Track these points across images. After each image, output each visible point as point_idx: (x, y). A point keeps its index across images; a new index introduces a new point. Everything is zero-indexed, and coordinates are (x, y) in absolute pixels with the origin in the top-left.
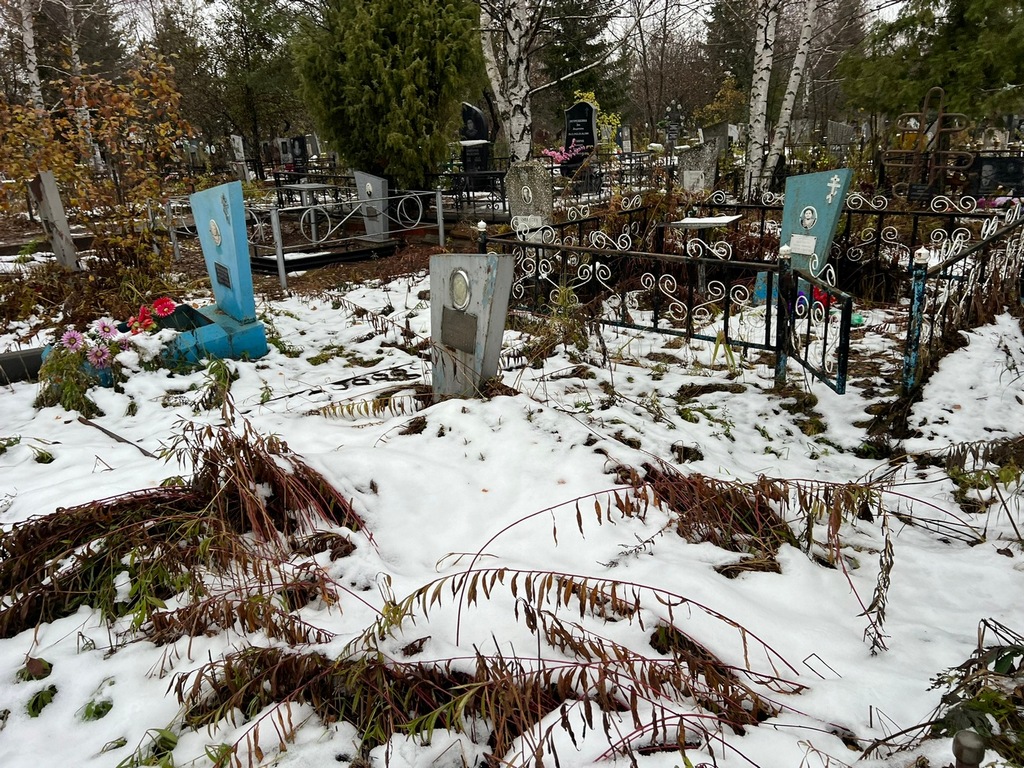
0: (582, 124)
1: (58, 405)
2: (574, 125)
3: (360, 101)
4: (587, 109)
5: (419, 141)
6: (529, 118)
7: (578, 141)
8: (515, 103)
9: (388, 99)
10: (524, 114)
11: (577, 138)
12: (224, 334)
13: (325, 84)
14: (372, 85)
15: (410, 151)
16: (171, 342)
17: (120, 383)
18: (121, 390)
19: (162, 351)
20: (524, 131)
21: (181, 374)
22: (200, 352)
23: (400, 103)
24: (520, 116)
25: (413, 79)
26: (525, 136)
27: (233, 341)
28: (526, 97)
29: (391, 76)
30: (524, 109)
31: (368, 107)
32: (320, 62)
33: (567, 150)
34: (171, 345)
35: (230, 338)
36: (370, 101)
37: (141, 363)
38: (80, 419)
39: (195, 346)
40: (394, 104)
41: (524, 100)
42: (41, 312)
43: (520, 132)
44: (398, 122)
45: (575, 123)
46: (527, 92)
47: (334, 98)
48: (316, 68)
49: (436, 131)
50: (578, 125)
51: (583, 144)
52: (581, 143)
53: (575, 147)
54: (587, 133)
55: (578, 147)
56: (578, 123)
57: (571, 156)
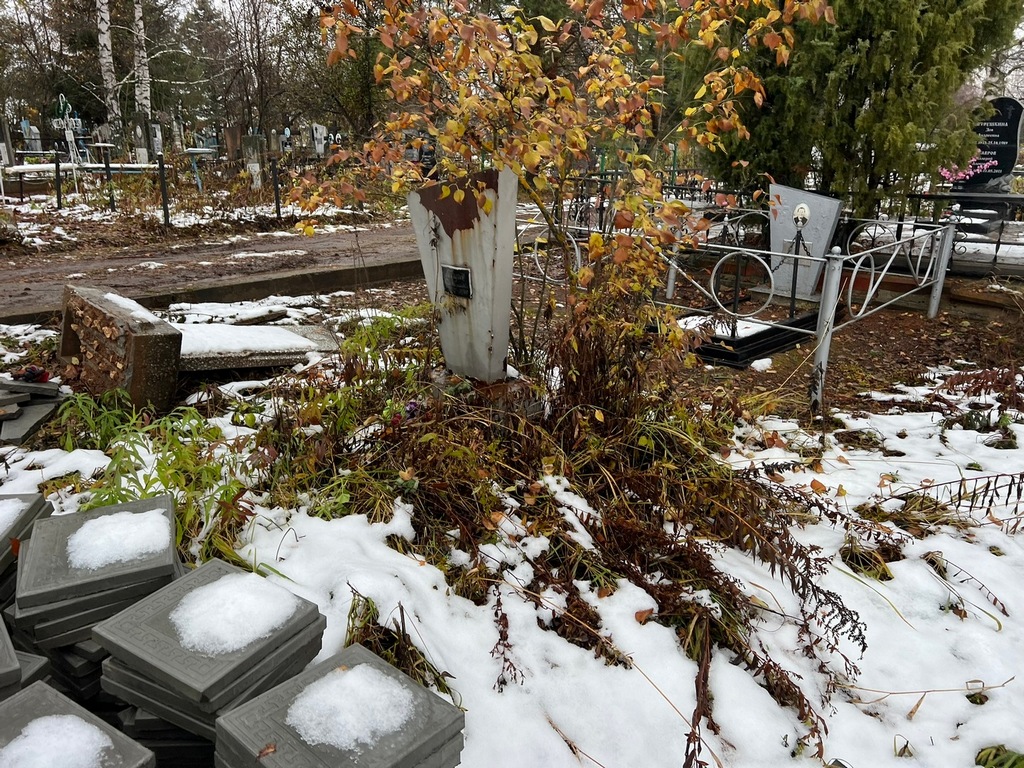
0: (997, 130)
2: (983, 129)
4: (1011, 108)
7: (985, 153)
11: (984, 148)
45: (986, 127)
50: (988, 130)
51: (994, 158)
52: (989, 156)
53: (978, 161)
54: (1004, 143)
55: (985, 162)
56: (991, 128)
57: (972, 173)
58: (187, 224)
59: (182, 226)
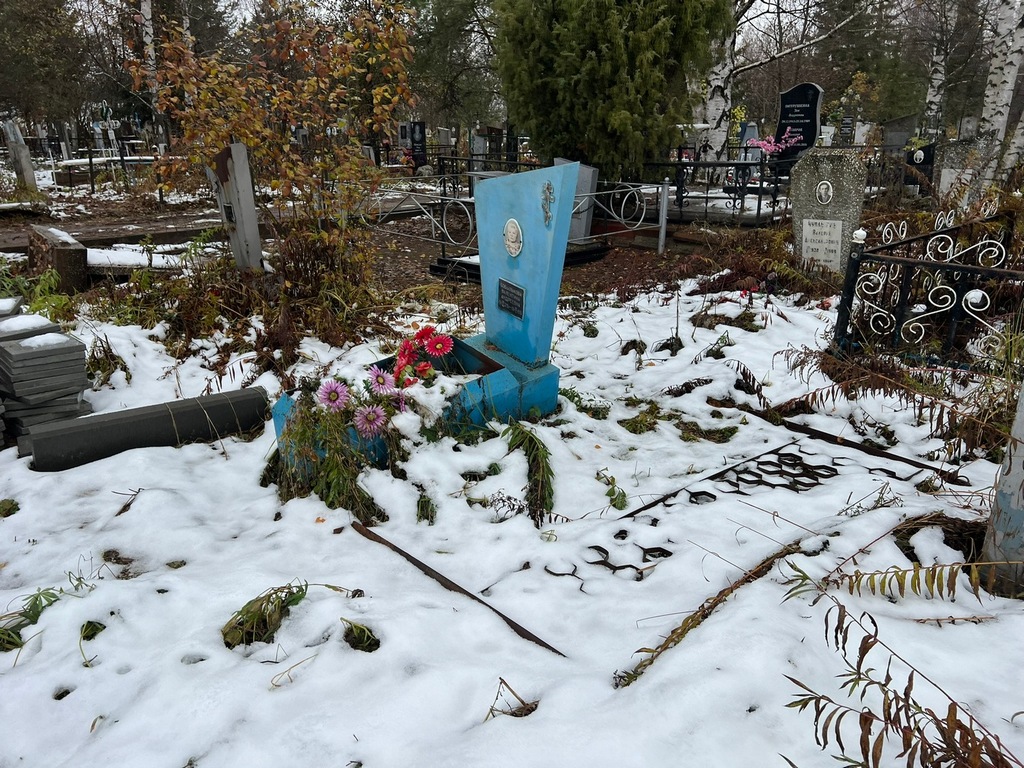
0: (802, 110)
1: (314, 496)
2: (792, 110)
3: (578, 71)
4: (811, 92)
5: (649, 122)
6: (729, 102)
7: (794, 130)
8: (715, 83)
9: (616, 70)
10: (724, 96)
11: (793, 126)
12: (516, 384)
13: (534, 51)
14: (599, 52)
15: (638, 133)
16: (455, 396)
17: (398, 463)
18: (401, 475)
19: (445, 409)
20: (722, 117)
21: (468, 444)
22: (487, 410)
23: (631, 74)
24: (721, 99)
25: (652, 44)
26: (723, 123)
27: (523, 393)
28: (729, 77)
29: (626, 38)
30: (726, 91)
31: (587, 78)
32: (531, 21)
33: (778, 140)
34: (455, 400)
35: (521, 390)
36: (592, 71)
37: (423, 431)
38: (354, 525)
39: (483, 402)
40: (624, 74)
41: (727, 81)
42: (227, 326)
43: (718, 118)
44: (625, 97)
45: (794, 108)
46: (731, 71)
47: (542, 67)
48: (523, 30)
49: (671, 109)
50: (796, 111)
51: (801, 134)
52: (798, 132)
53: (790, 137)
54: (807, 121)
55: (794, 137)
56: (797, 108)
57: (784, 147)
58: (178, 202)
59: (173, 203)
